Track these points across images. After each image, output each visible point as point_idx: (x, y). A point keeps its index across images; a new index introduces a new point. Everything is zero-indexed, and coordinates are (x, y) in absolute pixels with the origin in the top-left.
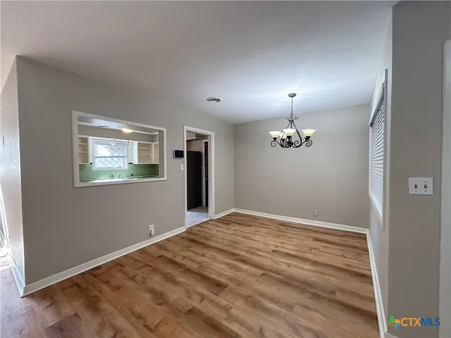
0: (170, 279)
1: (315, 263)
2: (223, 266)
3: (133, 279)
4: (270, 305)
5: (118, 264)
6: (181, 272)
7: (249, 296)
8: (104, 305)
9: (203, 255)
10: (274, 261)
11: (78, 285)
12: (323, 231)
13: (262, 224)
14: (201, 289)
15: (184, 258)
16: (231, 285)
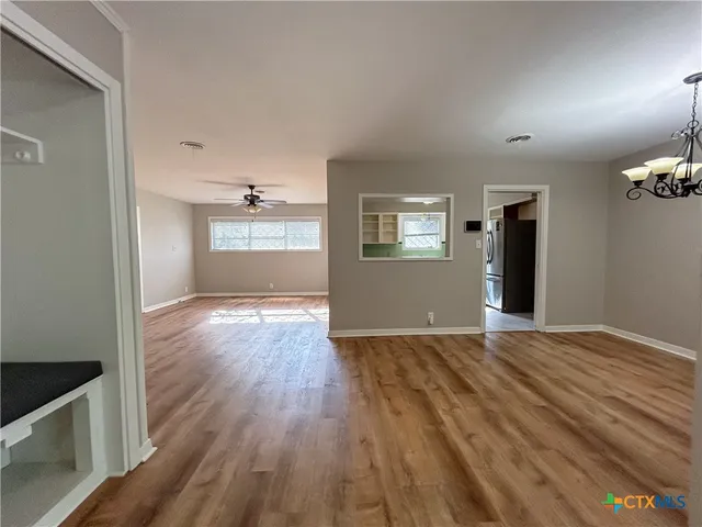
0: (422, 365)
3: (392, 353)
4: (510, 429)
5: (389, 340)
8: (363, 360)
11: (356, 343)
14: (444, 382)
15: (453, 355)
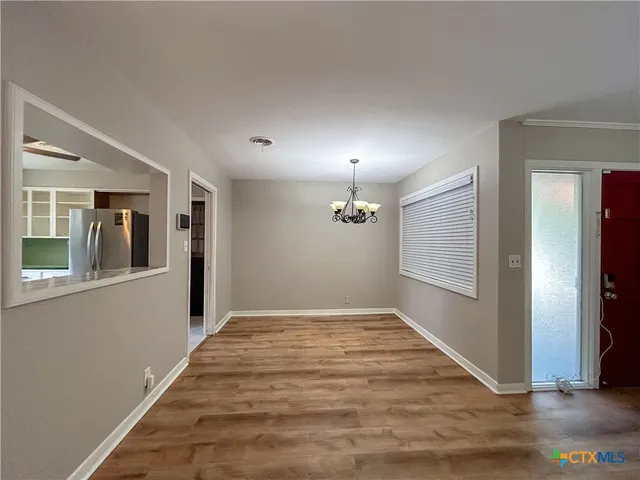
1: (393, 352)
2: (318, 391)
6: (273, 425)
7: (390, 409)
9: (272, 388)
10: (360, 364)
12: (361, 318)
13: (293, 325)
15: (249, 403)
16: (358, 407)
